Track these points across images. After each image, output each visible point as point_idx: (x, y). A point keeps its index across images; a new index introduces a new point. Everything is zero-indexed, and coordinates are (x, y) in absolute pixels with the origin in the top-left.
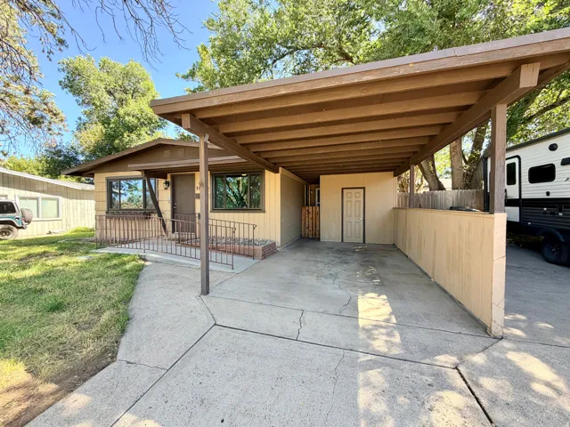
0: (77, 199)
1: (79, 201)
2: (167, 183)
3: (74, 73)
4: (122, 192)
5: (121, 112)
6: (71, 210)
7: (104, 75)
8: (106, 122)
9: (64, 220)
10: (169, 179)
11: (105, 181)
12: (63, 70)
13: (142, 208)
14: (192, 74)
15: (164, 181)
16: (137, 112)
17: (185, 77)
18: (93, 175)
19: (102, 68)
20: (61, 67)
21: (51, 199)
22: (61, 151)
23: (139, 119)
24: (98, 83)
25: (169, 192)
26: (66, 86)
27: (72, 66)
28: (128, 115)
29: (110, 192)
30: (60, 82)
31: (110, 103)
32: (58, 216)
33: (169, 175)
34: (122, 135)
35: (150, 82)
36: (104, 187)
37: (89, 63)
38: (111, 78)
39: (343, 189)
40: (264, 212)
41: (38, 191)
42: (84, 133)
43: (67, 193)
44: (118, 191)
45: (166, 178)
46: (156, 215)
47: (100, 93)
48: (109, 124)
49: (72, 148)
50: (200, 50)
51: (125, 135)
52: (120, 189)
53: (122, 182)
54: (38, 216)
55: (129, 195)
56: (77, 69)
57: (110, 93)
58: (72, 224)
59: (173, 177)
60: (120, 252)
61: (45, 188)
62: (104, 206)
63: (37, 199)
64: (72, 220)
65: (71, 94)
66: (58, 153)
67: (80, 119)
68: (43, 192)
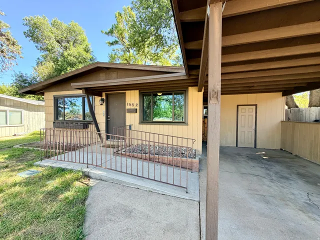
0: (35, 111)
1: (36, 113)
2: (102, 100)
3: (34, 27)
4: (65, 106)
5: (66, 54)
6: (31, 119)
7: (54, 30)
8: (56, 61)
9: (26, 126)
10: (104, 97)
11: (52, 98)
12: (26, 24)
13: (81, 119)
14: (111, 32)
15: (100, 98)
16: (76, 54)
17: (107, 34)
18: (43, 94)
19: (53, 25)
20: (25, 23)
21: (17, 111)
22: (26, 80)
23: (77, 59)
24: (50, 34)
25: (104, 107)
26: (28, 36)
27: (32, 22)
28: (71, 56)
29: (57, 107)
30: (25, 33)
31: (58, 48)
32: (21, 123)
33: (104, 94)
34: (66, 69)
35: (84, 36)
36: (52, 103)
37: (44, 21)
38: (60, 32)
39: (238, 106)
40: (187, 125)
41: (7, 106)
42: (41, 68)
43: (29, 107)
44: (63, 106)
45: (101, 96)
46: (94, 125)
47: (51, 41)
48: (58, 63)
49: (34, 78)
50: (117, 16)
51: (68, 69)
52: (64, 105)
53: (65, 99)
54: (6, 124)
55: (71, 109)
56: (35, 24)
57: (58, 42)
58: (31, 128)
59: (107, 96)
60: (63, 167)
61: (12, 104)
62: (52, 118)
63: (6, 111)
64: (31, 126)
65: (32, 42)
66: (24, 81)
67: (38, 59)
68: (10, 106)
